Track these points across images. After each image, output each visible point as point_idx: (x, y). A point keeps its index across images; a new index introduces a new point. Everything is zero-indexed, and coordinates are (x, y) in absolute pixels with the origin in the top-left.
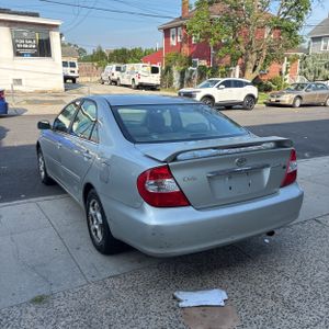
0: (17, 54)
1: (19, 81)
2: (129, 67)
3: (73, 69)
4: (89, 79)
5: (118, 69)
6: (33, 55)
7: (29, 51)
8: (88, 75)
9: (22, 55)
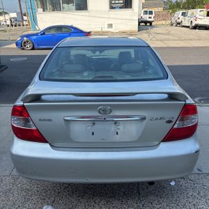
0: (112, 8)
1: (110, 26)
2: (190, 12)
3: (150, 16)
4: (164, 22)
5: (184, 14)
6: (120, 8)
7: (119, 5)
8: (164, 20)
9: (114, 8)
